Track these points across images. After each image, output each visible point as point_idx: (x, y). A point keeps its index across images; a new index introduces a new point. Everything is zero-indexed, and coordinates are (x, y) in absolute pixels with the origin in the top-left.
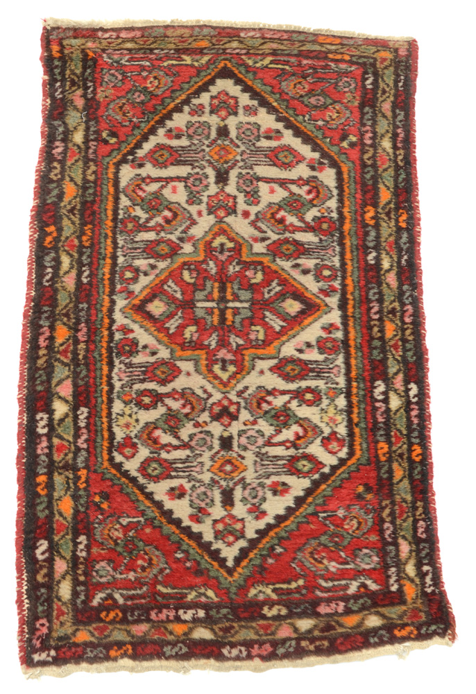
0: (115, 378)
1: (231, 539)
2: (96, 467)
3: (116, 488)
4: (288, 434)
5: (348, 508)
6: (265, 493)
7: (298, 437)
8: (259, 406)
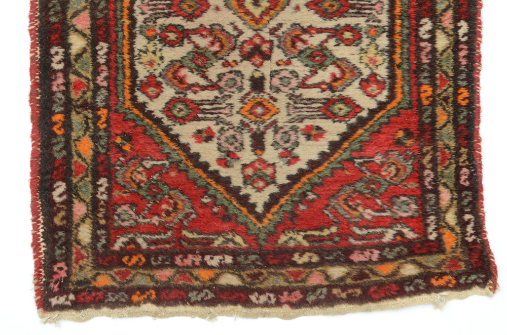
0: (138, 11)
1: (261, 184)
2: (117, 107)
3: (139, 130)
4: (324, 76)
5: (386, 154)
6: (298, 137)
7: (335, 79)
8: (293, 45)
